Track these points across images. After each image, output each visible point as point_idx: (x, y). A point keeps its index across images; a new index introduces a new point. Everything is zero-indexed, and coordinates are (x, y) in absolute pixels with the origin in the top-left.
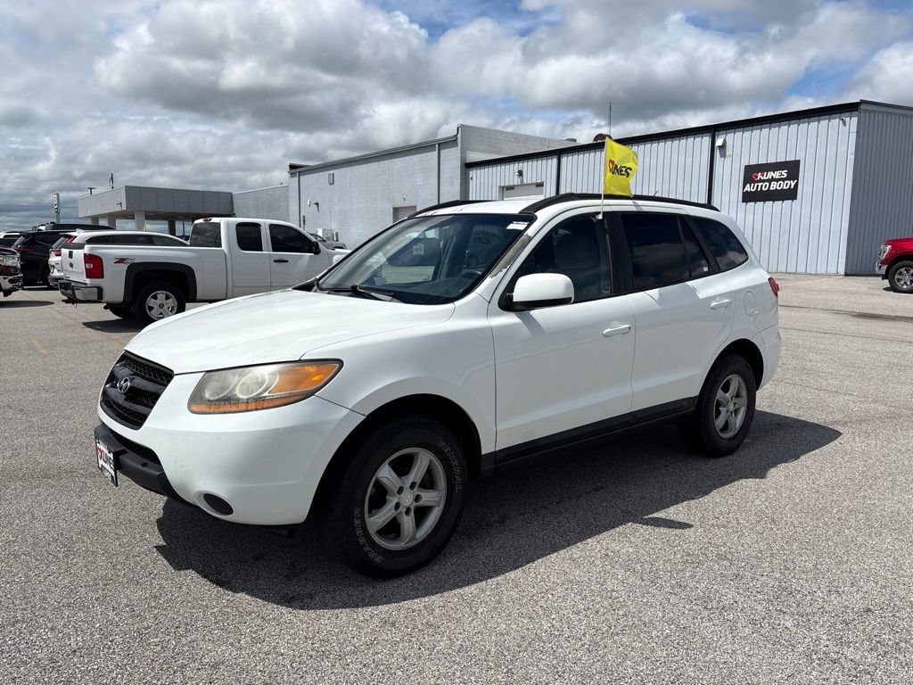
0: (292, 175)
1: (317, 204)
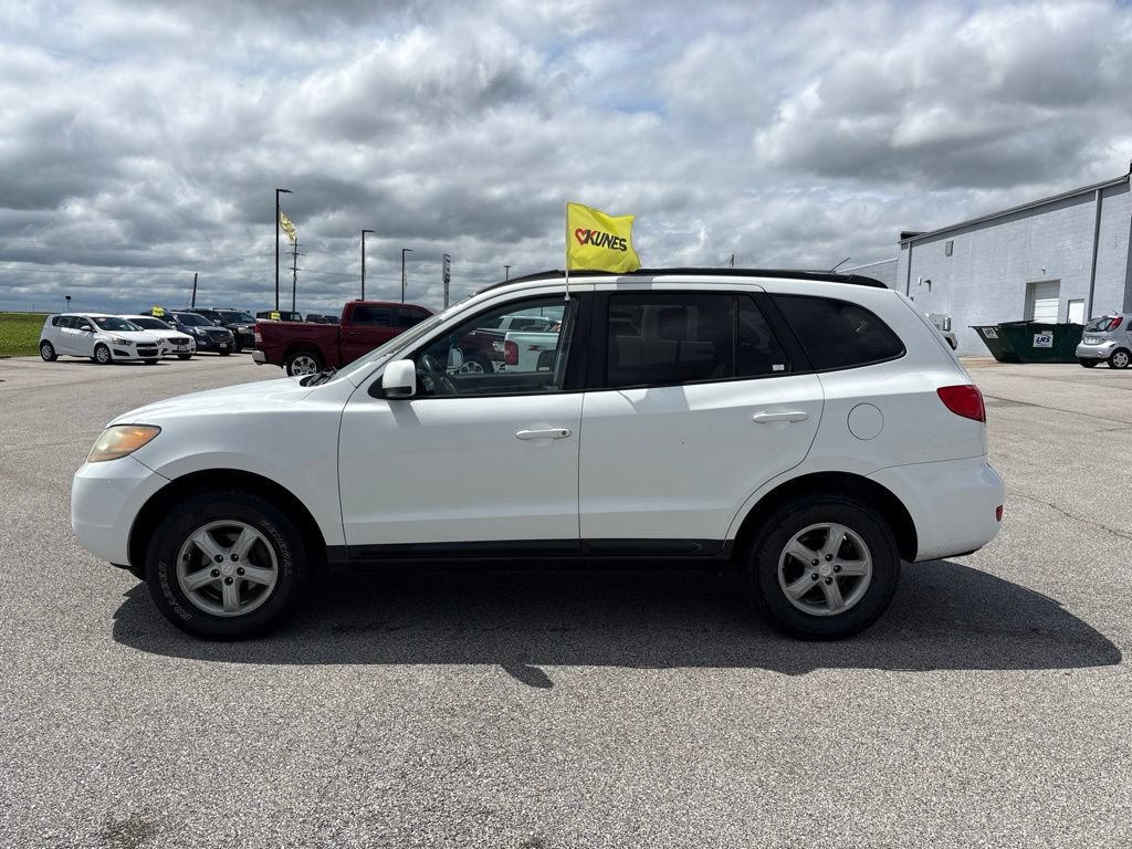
0: (904, 246)
1: (929, 282)
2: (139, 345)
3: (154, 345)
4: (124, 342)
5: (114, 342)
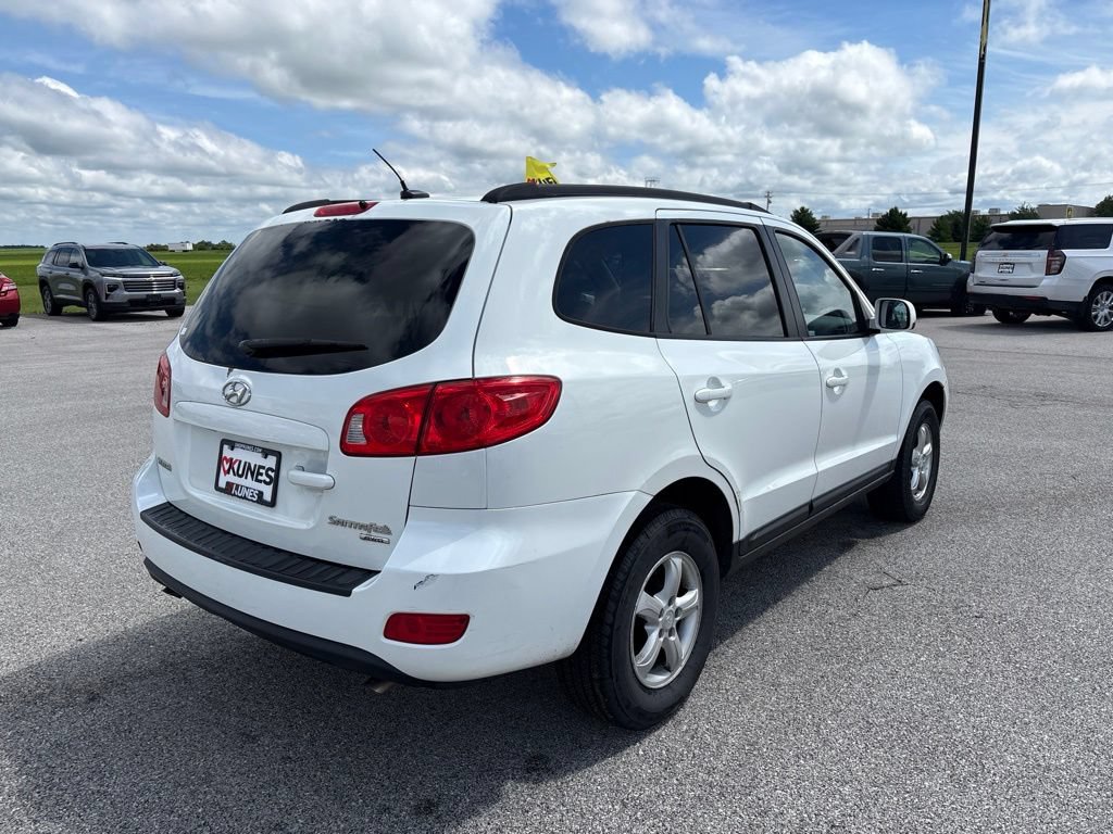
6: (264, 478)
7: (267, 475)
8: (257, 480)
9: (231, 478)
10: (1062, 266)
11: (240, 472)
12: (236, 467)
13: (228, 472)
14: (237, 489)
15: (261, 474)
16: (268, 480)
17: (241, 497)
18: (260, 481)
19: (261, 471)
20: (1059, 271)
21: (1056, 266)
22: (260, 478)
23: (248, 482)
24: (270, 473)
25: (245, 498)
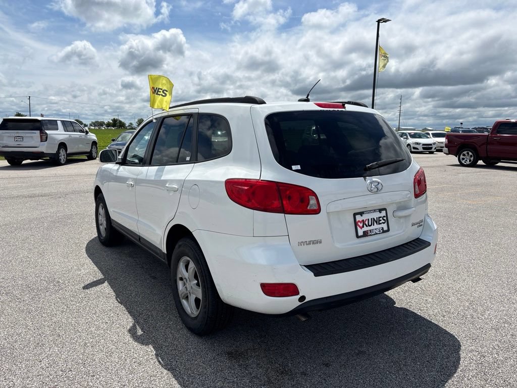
2: (423, 145)
3: (431, 145)
4: (417, 144)
5: (413, 143)
6: (383, 221)
7: (383, 220)
8: (379, 224)
9: (365, 229)
10: (47, 138)
11: (370, 224)
12: (367, 223)
13: (363, 227)
14: (371, 232)
15: (381, 220)
16: (384, 221)
17: (374, 235)
18: (381, 224)
19: (380, 219)
20: (46, 141)
21: (44, 137)
22: (380, 222)
23: (376, 226)
24: (384, 218)
25: (376, 234)
